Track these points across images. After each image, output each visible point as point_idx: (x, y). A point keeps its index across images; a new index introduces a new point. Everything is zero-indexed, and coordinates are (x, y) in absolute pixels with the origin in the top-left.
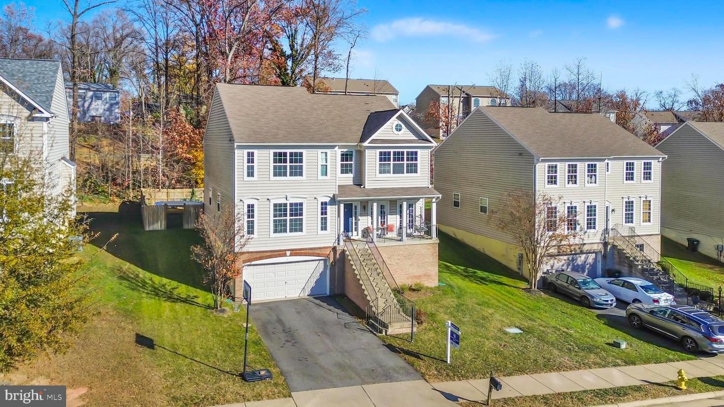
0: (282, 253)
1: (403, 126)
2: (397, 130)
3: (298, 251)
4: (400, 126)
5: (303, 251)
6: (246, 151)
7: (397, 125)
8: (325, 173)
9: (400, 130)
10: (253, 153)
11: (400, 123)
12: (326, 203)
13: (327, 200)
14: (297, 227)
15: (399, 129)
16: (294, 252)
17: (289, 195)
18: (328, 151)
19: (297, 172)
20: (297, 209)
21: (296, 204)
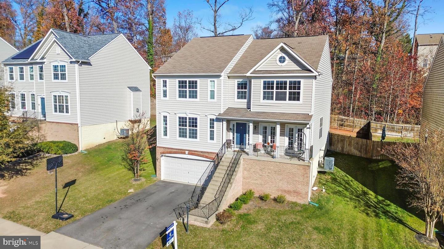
0: (182, 152)
1: (287, 58)
2: (280, 61)
3: (193, 152)
4: (284, 58)
5: (196, 153)
6: (162, 80)
7: (281, 58)
8: (212, 97)
9: (284, 62)
10: (166, 81)
11: (284, 55)
12: (213, 120)
13: (214, 117)
14: (194, 135)
15: (282, 60)
16: (191, 153)
17: (188, 112)
18: (215, 80)
19: (194, 95)
20: (194, 122)
21: (193, 119)
